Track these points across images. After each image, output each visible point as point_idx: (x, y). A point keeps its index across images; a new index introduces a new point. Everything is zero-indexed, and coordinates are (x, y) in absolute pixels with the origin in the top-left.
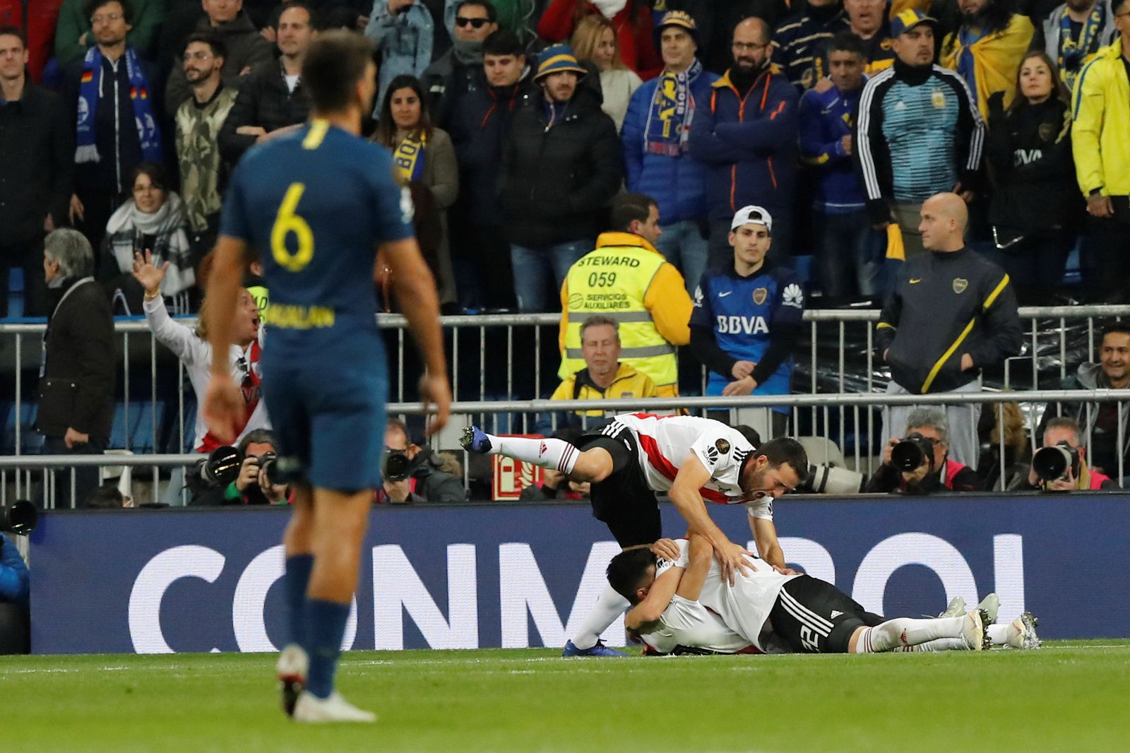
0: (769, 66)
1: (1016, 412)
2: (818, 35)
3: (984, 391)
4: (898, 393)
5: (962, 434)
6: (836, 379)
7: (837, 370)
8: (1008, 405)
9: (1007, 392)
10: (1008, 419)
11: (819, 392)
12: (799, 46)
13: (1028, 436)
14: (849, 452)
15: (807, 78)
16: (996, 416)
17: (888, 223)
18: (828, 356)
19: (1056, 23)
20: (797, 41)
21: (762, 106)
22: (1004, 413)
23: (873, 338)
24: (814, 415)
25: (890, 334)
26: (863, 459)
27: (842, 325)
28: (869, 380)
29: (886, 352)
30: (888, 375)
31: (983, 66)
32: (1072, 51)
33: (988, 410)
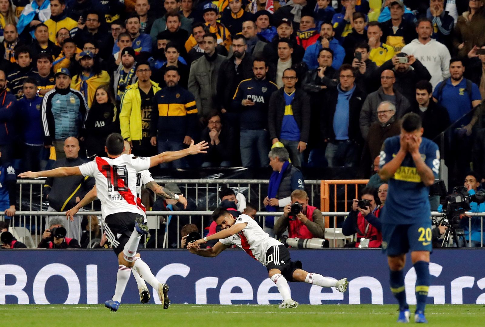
0: (6, 89)
1: (96, 219)
2: (24, 77)
3: (84, 211)
4: (52, 211)
5: (75, 227)
6: (29, 205)
7: (29, 202)
8: (93, 216)
9: (92, 211)
10: (93, 221)
11: (22, 210)
12: (16, 81)
13: (100, 228)
14: (33, 233)
15: (19, 93)
16: (88, 221)
17: (51, 146)
18: (26, 197)
19: (119, 72)
20: (15, 80)
21: (3, 103)
22: (91, 220)
23: (43, 191)
24: (20, 219)
25: (49, 189)
26: (38, 236)
27: (31, 185)
28: (41, 206)
29: (48, 195)
30: (48, 204)
31: (91, 88)
32: (122, 84)
33: (85, 218)
